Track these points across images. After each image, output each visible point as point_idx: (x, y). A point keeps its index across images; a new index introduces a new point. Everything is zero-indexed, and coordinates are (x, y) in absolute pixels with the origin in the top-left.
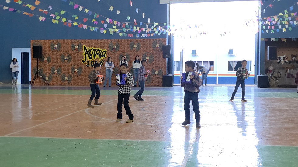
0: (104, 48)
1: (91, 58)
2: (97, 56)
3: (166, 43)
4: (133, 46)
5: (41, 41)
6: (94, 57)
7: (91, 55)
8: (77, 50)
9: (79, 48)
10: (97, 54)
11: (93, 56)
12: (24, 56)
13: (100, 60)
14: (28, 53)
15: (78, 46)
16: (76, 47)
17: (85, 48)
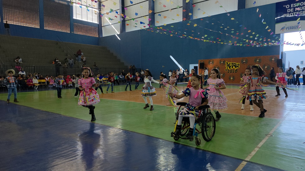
0: (238, 62)
3: (279, 58)
4: (256, 61)
5: (204, 60)
8: (222, 64)
12: (196, 68)
13: (235, 69)
15: (223, 62)
17: (227, 63)
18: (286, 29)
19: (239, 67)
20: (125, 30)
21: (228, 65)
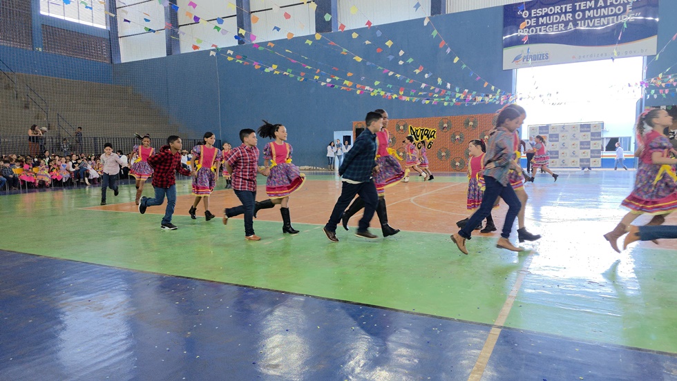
0: (433, 128)
1: (417, 140)
2: (425, 137)
4: (468, 124)
6: (422, 139)
7: (418, 136)
8: (402, 131)
9: (404, 129)
10: (425, 135)
11: (420, 138)
12: (347, 138)
13: (428, 141)
14: (350, 137)
15: (404, 126)
16: (402, 127)
17: (411, 128)
18: (524, 59)
19: (435, 136)
20: (179, 50)
21: (414, 133)
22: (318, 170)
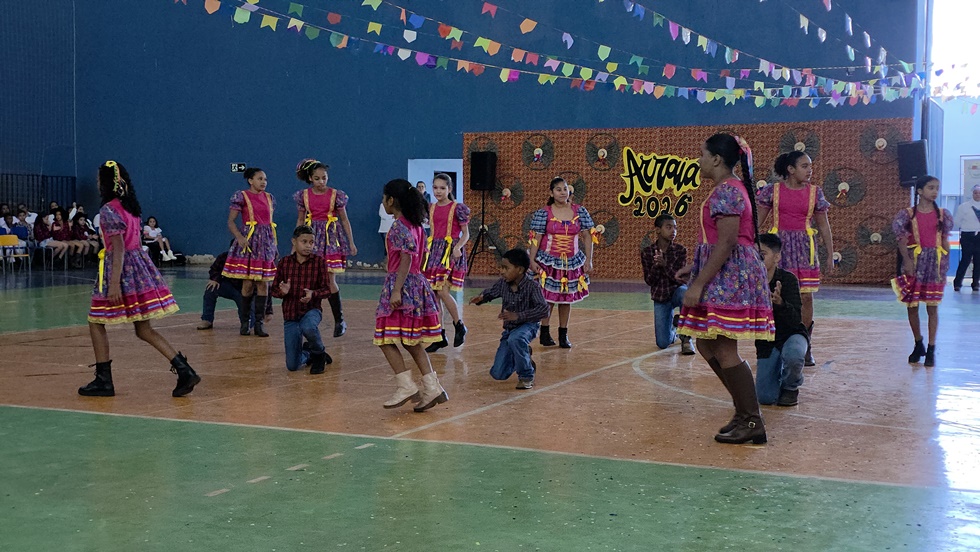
0: (691, 156)
3: (910, 134)
5: (494, 138)
8: (604, 161)
9: (610, 157)
13: (677, 194)
15: (609, 149)
16: (602, 153)
17: (630, 156)
19: (698, 181)
21: (638, 170)
22: (361, 269)
